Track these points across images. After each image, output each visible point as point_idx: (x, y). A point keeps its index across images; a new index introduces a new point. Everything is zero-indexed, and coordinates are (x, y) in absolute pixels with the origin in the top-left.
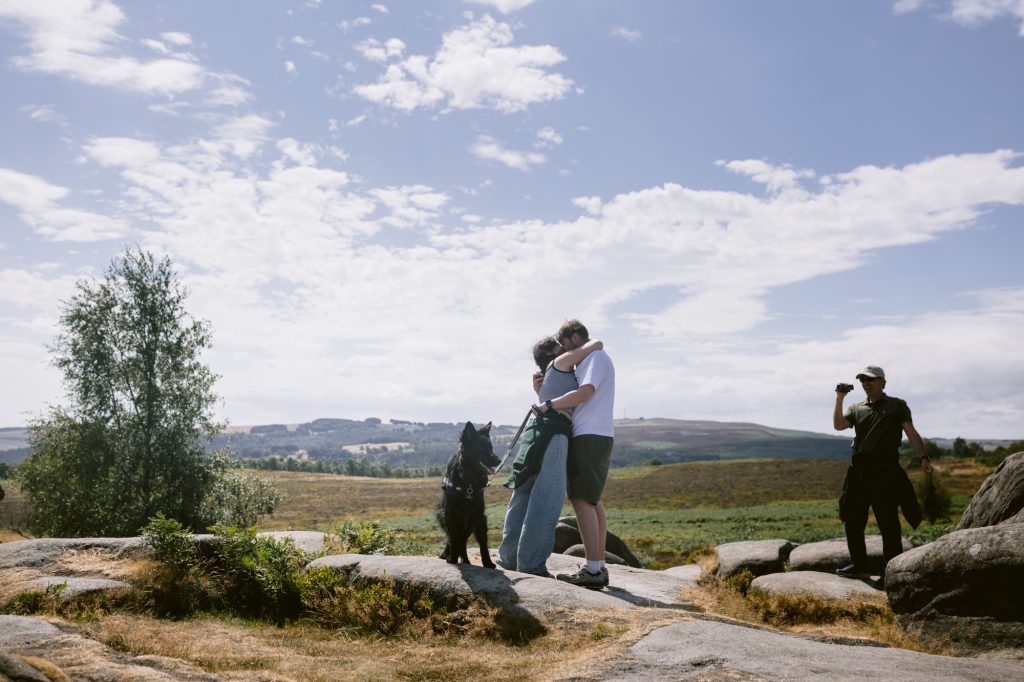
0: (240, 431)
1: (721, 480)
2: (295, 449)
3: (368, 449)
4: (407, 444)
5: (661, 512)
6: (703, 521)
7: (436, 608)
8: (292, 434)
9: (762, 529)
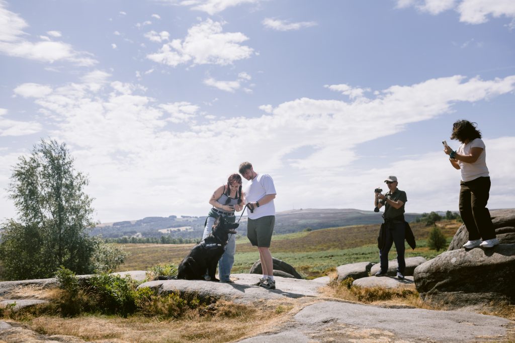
0: (108, 225)
1: (340, 236)
2: (136, 232)
3: (171, 231)
4: (190, 227)
5: (312, 253)
6: (332, 256)
7: (201, 303)
8: (133, 226)
9: (360, 258)
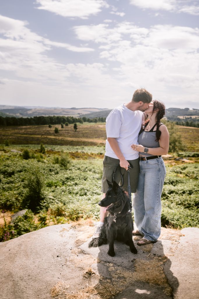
3: (186, 118)
4: (198, 116)
